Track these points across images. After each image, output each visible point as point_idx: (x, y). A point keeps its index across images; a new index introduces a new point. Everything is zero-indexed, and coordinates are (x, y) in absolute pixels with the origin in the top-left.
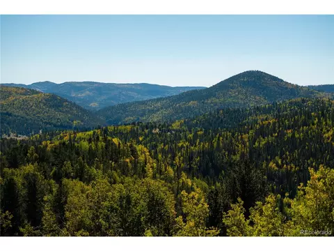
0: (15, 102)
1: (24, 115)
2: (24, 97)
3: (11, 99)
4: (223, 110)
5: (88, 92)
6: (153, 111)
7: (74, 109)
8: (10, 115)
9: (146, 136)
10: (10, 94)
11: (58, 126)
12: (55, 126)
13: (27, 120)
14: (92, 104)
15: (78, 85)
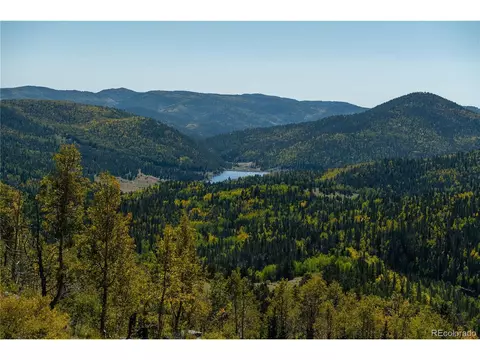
0: (100, 128)
1: (113, 146)
2: (112, 120)
3: (94, 123)
4: (393, 160)
5: (181, 107)
6: (282, 145)
7: (180, 139)
8: (95, 146)
9: (309, 201)
10: (92, 115)
11: (160, 164)
12: (156, 163)
13: (118, 154)
14: (189, 125)
15: (168, 96)
